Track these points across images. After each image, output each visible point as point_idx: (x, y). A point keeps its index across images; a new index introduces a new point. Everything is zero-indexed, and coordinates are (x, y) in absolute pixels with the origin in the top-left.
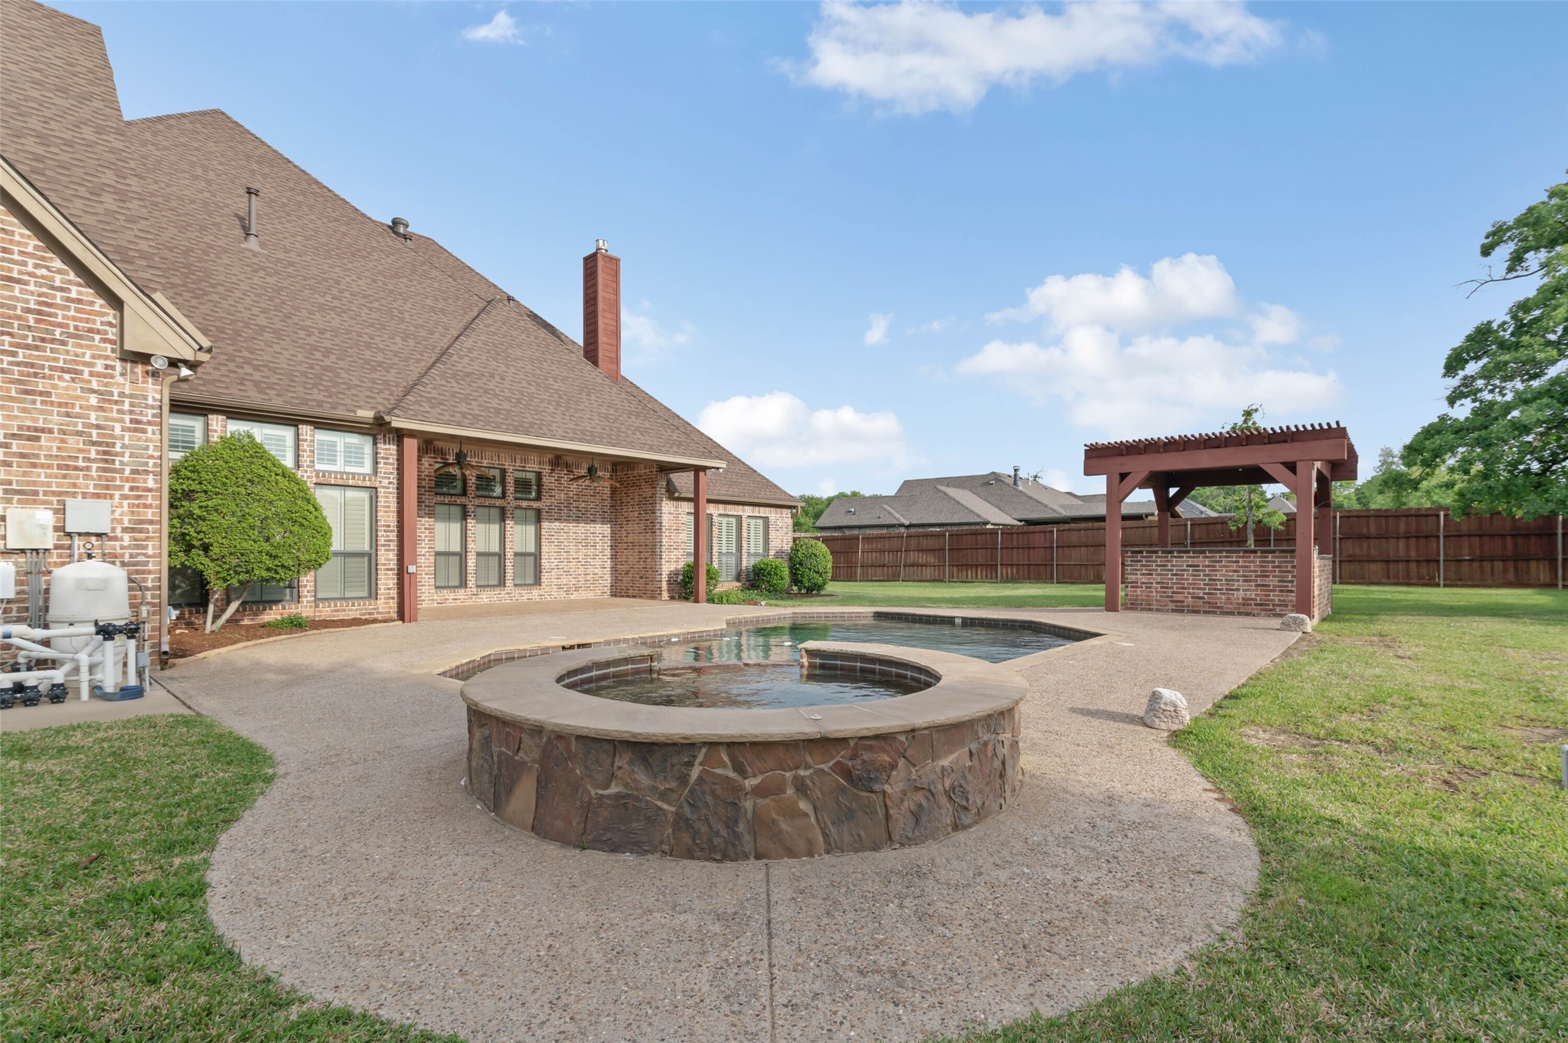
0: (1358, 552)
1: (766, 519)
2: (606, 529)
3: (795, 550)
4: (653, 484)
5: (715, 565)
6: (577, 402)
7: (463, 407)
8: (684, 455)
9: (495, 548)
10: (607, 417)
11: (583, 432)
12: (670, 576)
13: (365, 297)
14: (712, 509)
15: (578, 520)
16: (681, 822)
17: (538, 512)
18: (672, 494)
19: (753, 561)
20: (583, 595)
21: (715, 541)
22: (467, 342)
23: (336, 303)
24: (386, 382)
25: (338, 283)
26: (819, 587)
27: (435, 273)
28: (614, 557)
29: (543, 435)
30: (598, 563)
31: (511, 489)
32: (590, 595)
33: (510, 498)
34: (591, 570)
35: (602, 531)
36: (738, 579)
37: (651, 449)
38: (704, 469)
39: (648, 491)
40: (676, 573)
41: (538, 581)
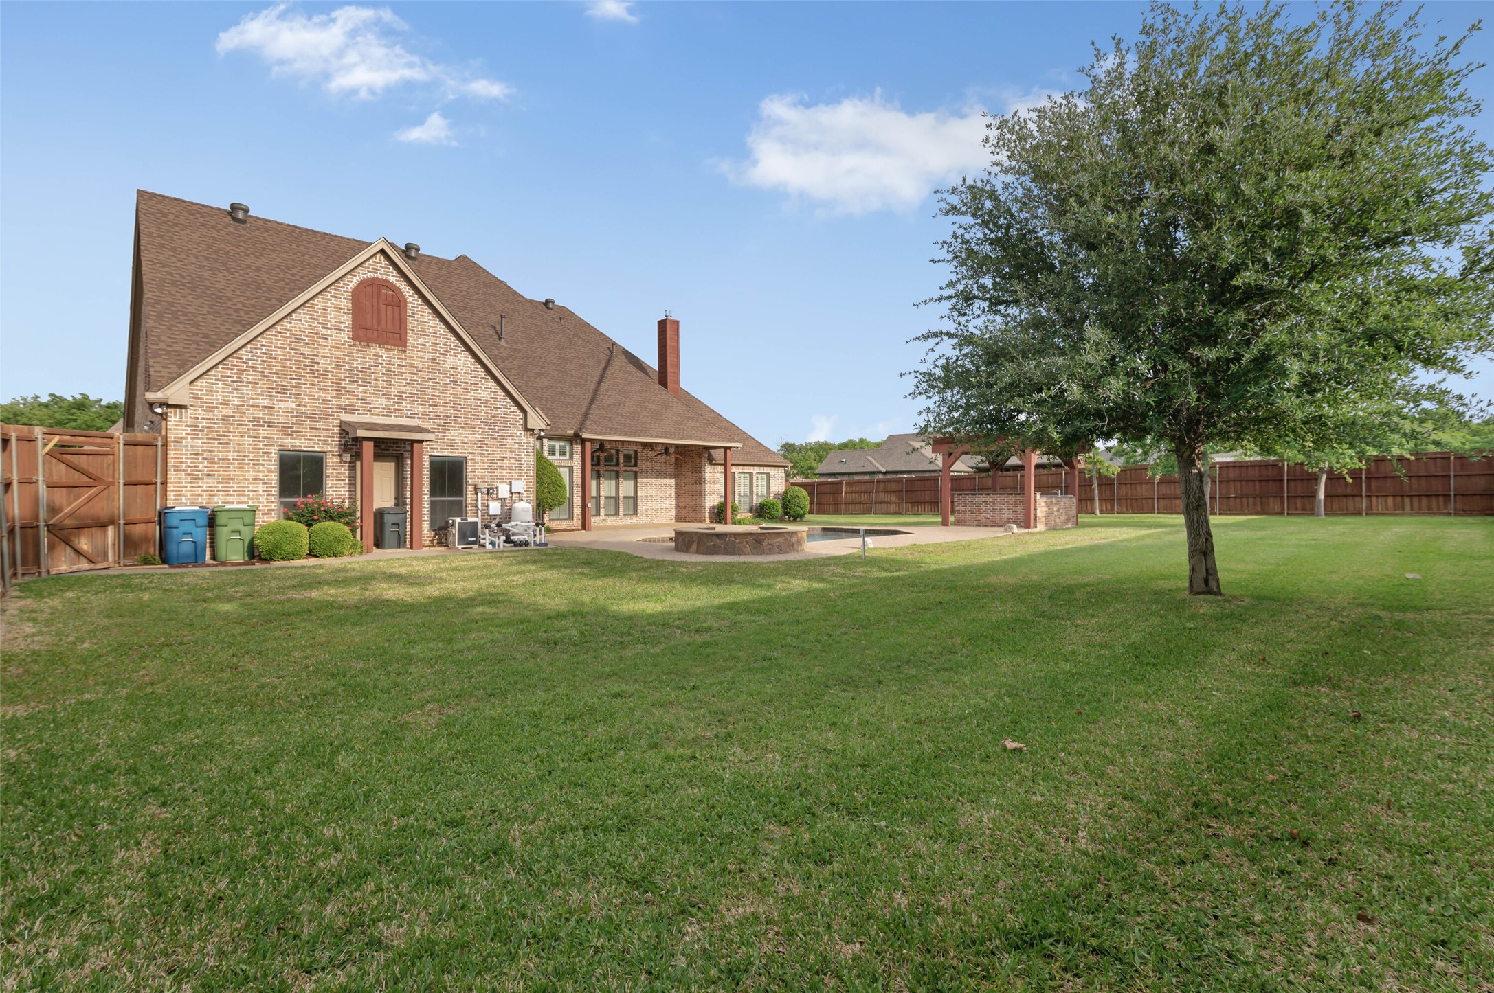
0: (1168, 492)
1: (768, 475)
2: (673, 482)
3: (786, 493)
4: (700, 457)
5: (737, 503)
6: (661, 415)
7: (610, 425)
8: (718, 441)
9: (613, 494)
10: (676, 422)
11: (666, 432)
12: (710, 509)
13: (554, 364)
14: (735, 469)
15: (657, 477)
16: (725, 548)
17: (636, 473)
18: (711, 461)
19: (760, 500)
20: (660, 521)
21: (736, 488)
22: (604, 386)
23: (543, 371)
24: (573, 413)
25: (541, 358)
26: (801, 517)
27: (580, 342)
28: (677, 498)
29: (647, 436)
30: (668, 502)
31: (621, 460)
32: (664, 521)
33: (621, 466)
34: (664, 506)
35: (670, 482)
36: (751, 511)
37: (700, 439)
38: (730, 448)
39: (697, 459)
40: (713, 508)
41: (635, 513)
